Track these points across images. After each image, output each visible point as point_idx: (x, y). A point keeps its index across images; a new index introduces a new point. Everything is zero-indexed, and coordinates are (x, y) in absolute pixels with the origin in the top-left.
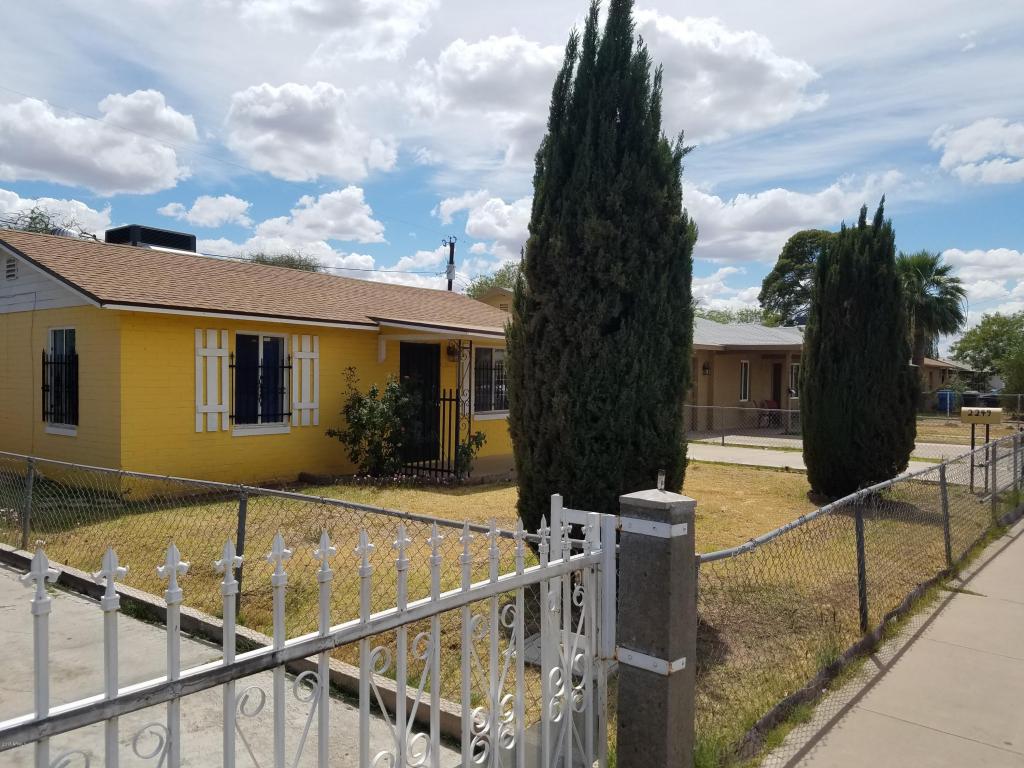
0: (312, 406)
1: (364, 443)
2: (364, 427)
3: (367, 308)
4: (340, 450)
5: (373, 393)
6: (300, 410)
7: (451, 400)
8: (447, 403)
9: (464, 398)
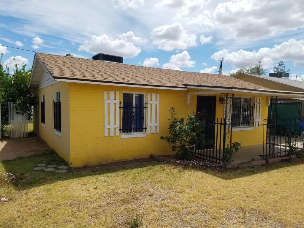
0: (156, 125)
1: (178, 143)
2: (177, 136)
3: (183, 81)
4: (167, 146)
5: (182, 120)
6: (151, 127)
7: (221, 124)
8: (219, 125)
9: (228, 123)
